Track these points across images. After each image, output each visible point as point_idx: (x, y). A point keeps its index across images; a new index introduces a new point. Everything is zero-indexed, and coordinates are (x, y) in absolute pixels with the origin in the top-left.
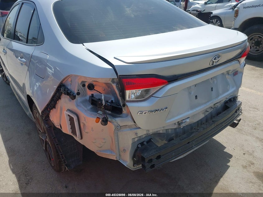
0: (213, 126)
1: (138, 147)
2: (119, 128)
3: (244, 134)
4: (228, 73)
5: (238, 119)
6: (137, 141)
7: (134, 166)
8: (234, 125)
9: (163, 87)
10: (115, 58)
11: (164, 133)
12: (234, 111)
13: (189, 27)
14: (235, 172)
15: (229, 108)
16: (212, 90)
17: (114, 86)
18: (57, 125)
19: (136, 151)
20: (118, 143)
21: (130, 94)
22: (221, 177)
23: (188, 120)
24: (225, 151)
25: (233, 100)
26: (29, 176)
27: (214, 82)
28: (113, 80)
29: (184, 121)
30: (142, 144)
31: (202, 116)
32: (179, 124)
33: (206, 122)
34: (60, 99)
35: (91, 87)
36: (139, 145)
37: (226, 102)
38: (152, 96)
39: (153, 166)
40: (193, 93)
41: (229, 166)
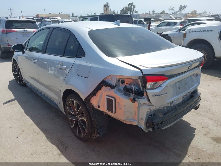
0: (188, 106)
1: (149, 117)
2: (140, 105)
3: (200, 116)
4: (193, 75)
5: (198, 104)
6: (149, 113)
7: (146, 129)
8: (196, 108)
9: (166, 81)
10: (140, 65)
11: (163, 110)
12: (197, 98)
13: (169, 48)
14: (199, 138)
15: (194, 96)
16: (186, 85)
17: (139, 81)
18: (95, 106)
19: (148, 119)
20: (139, 114)
21: (149, 85)
22: (192, 141)
23: (176, 102)
24: (191, 126)
25: (195, 92)
26: (64, 145)
27: (187, 79)
28: (139, 77)
29: (173, 102)
30: (151, 115)
31: (181, 100)
32: (171, 103)
33: (182, 104)
34: (101, 89)
35: (123, 82)
36: (150, 116)
37: (192, 93)
38: (159, 86)
39: (158, 128)
40: (177, 86)
41: (195, 135)
